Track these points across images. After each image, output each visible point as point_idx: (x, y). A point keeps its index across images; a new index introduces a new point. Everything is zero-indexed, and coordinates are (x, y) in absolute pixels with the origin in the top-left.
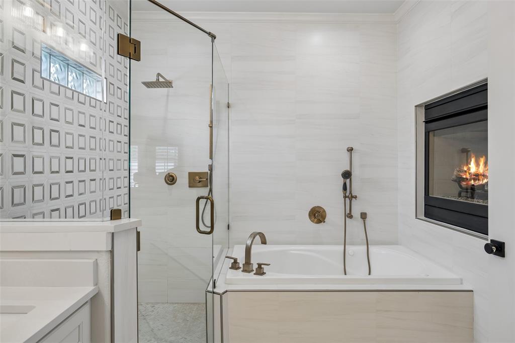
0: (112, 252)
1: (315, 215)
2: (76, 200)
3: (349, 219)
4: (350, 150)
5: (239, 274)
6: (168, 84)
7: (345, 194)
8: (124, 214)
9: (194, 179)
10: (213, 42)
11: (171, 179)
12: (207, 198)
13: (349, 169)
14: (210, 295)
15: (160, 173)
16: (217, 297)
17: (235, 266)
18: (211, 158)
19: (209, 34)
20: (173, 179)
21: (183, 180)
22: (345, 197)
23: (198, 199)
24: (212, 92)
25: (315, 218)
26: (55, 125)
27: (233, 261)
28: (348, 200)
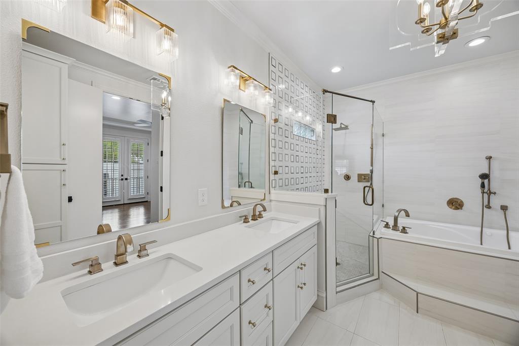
0: (326, 206)
1: (452, 204)
2: (304, 185)
3: (487, 209)
4: (489, 158)
5: (390, 231)
6: (346, 128)
7: (483, 191)
8: (330, 191)
9: (361, 178)
10: (373, 104)
11: (347, 178)
12: (370, 187)
13: (487, 172)
14: (371, 238)
15: (340, 174)
16: (375, 240)
17: (387, 226)
18: (372, 165)
19: (371, 101)
20: (349, 177)
21: (354, 178)
22: (483, 193)
23: (365, 188)
24: (372, 128)
25: (453, 206)
26: (297, 153)
27: (386, 223)
28: (486, 196)
